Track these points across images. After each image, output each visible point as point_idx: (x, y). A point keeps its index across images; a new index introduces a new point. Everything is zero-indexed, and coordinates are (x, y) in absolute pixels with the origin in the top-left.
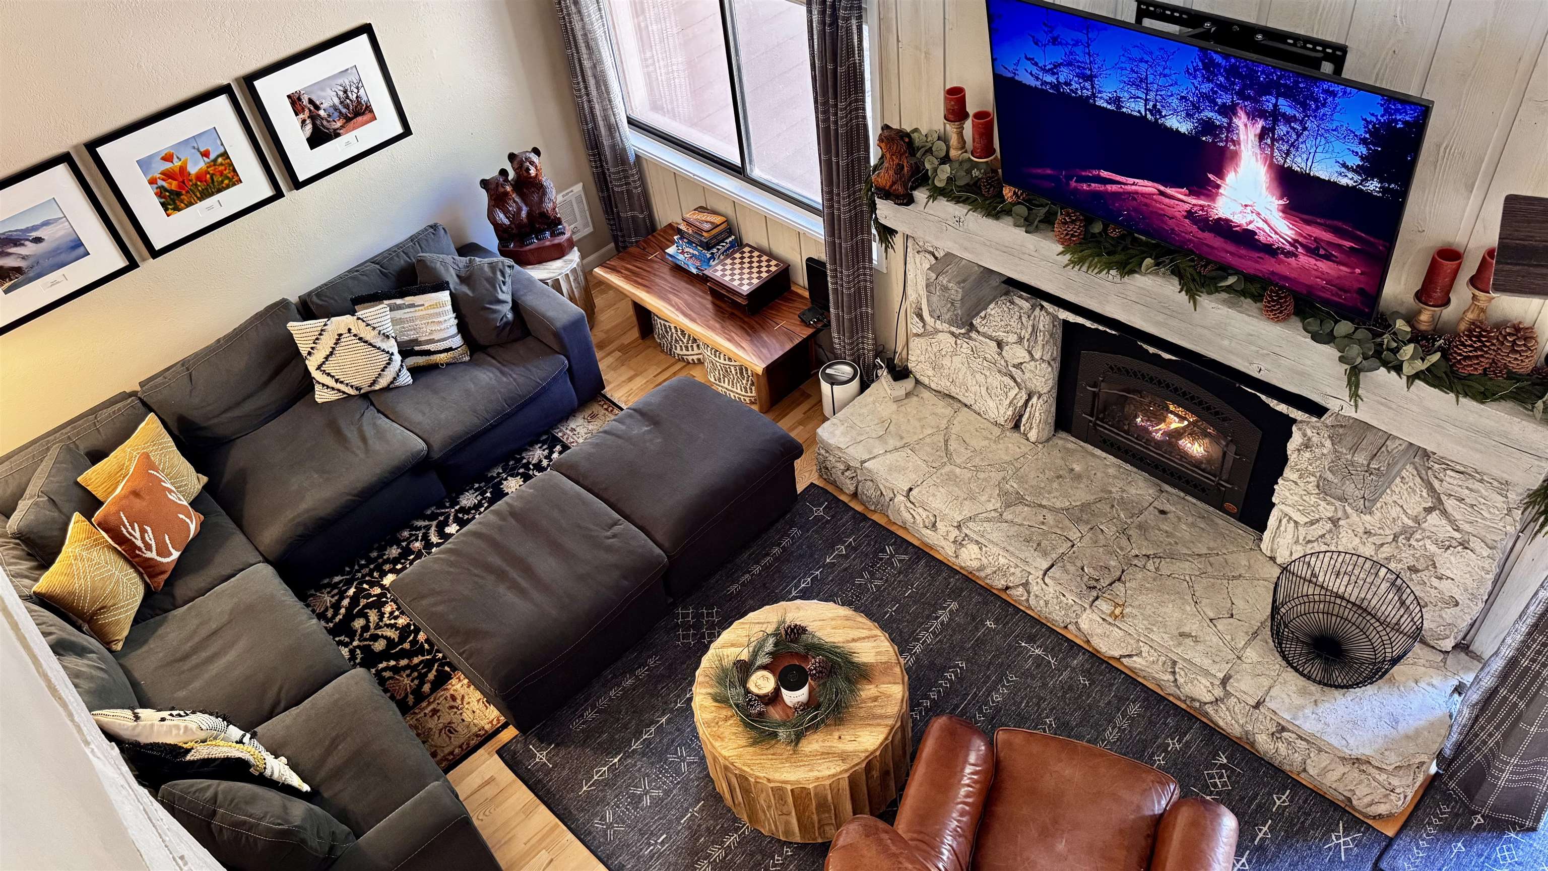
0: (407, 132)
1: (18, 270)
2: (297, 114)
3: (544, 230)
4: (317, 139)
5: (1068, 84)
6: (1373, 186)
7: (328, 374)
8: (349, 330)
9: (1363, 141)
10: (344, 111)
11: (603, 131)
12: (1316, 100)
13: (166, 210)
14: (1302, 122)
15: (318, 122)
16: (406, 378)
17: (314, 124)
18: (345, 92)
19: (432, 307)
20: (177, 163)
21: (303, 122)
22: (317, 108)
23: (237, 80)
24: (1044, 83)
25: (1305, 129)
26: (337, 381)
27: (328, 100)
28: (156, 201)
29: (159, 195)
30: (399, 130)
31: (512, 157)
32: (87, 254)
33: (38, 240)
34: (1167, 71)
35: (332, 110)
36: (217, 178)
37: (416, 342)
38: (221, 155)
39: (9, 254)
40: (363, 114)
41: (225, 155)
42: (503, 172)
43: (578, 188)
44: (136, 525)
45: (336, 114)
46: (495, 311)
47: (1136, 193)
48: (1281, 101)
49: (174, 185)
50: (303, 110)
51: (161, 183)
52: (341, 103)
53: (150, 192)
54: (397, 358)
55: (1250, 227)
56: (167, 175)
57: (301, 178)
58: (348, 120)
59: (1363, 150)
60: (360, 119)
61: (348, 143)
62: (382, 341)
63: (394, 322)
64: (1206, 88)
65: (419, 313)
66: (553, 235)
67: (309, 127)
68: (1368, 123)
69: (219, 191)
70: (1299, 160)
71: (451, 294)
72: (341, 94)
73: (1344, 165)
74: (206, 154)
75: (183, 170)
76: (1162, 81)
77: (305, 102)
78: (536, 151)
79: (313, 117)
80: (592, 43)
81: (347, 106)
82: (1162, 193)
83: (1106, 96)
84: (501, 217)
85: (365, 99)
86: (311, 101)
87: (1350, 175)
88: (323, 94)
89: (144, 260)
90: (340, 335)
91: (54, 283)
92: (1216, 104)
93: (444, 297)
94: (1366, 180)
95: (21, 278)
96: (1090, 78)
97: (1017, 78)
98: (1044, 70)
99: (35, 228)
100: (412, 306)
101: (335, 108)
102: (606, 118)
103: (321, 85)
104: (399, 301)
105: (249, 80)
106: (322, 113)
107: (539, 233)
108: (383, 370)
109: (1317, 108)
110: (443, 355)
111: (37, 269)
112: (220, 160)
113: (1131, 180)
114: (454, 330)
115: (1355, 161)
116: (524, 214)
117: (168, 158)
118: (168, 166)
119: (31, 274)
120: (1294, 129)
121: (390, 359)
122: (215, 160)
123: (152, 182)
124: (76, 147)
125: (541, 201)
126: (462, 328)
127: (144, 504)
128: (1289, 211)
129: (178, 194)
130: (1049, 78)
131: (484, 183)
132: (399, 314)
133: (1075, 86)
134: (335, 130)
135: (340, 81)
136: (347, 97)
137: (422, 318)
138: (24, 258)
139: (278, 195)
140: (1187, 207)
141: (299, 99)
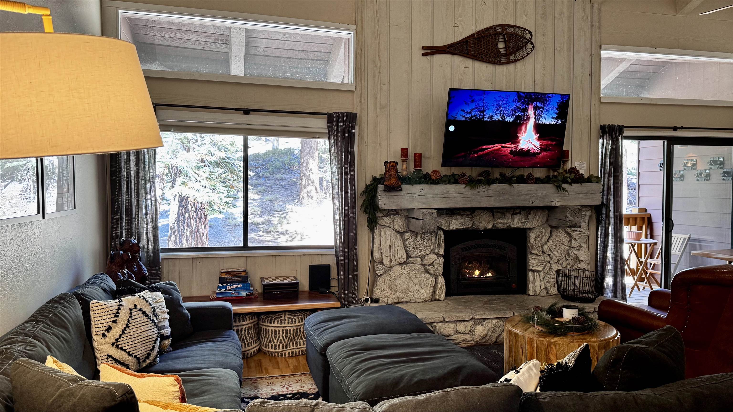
7: (121, 349)
8: (135, 306)
9: (557, 109)
14: (543, 108)
19: (159, 300)
24: (467, 118)
25: (544, 110)
34: (507, 102)
47: (494, 150)
48: (538, 103)
55: (529, 149)
59: (557, 112)
64: (518, 105)
68: (558, 103)
70: (542, 120)
71: (164, 295)
76: (506, 106)
82: (503, 147)
83: (487, 116)
87: (554, 120)
90: (131, 310)
92: (521, 109)
94: (558, 121)
96: (482, 112)
98: (467, 113)
109: (547, 102)
110: (167, 341)
113: (493, 146)
114: (168, 321)
115: (555, 116)
120: (541, 110)
121: (158, 332)
130: (469, 116)
133: (477, 115)
140: (510, 149)
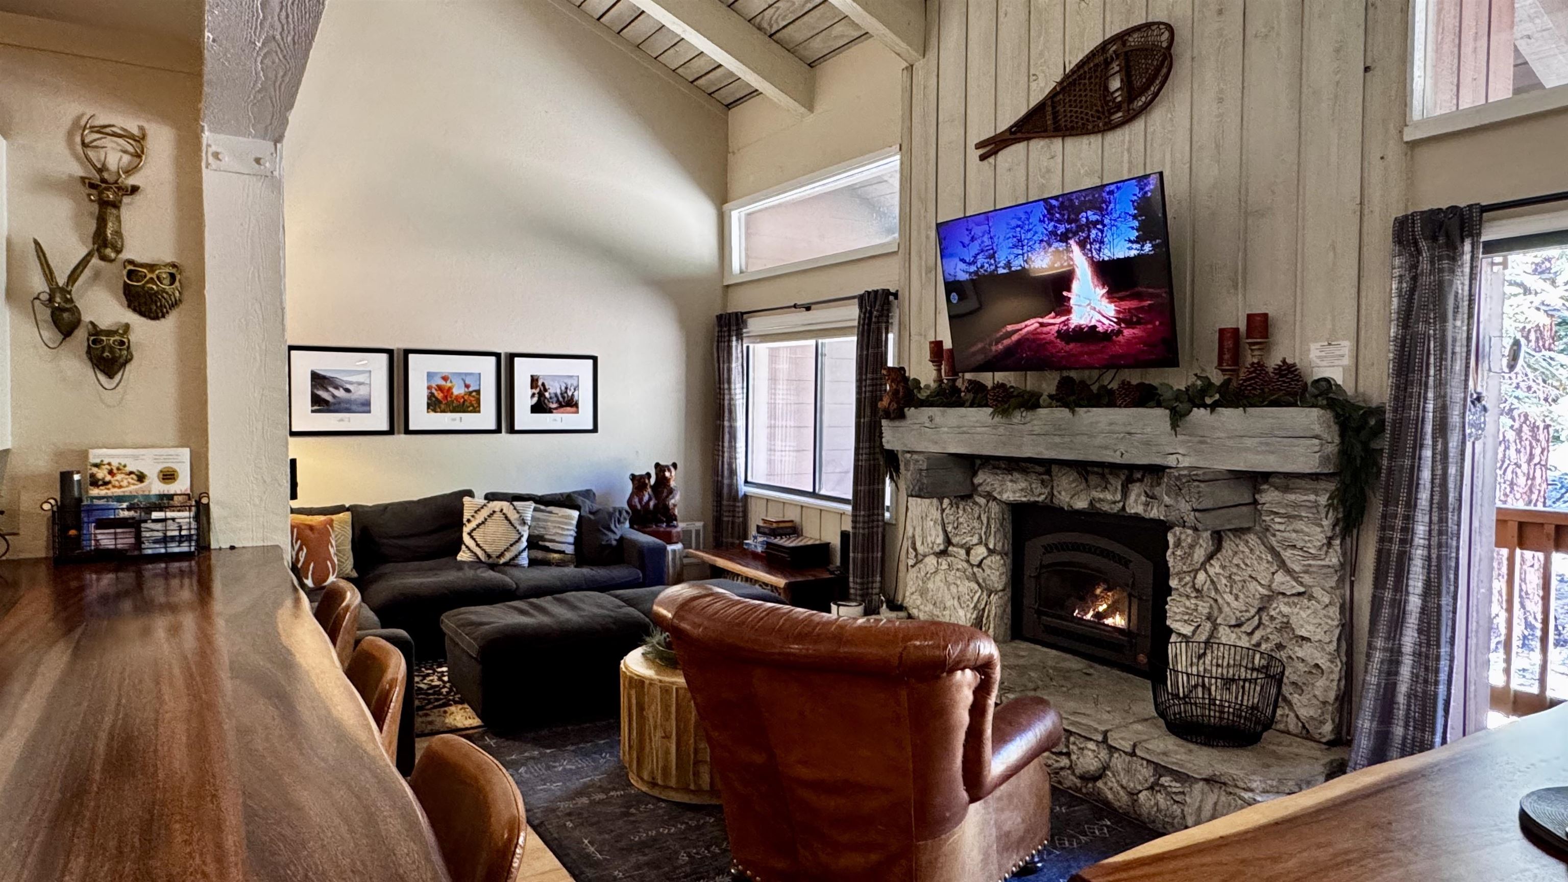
0: (595, 430)
1: (326, 402)
2: (532, 388)
3: (663, 522)
4: (539, 408)
5: (982, 267)
6: (1148, 247)
7: (474, 539)
8: (502, 510)
9: (1135, 217)
10: (561, 399)
11: (726, 473)
12: (1105, 202)
13: (428, 408)
14: (1102, 222)
15: (542, 399)
16: (524, 560)
17: (539, 400)
18: (566, 388)
19: (563, 517)
20: (449, 384)
21: (533, 395)
22: (546, 390)
23: (506, 354)
24: (970, 273)
26: (478, 545)
27: (554, 388)
28: (425, 401)
29: (429, 398)
30: (591, 427)
31: (657, 465)
32: (369, 412)
33: (348, 391)
34: (1031, 227)
35: (553, 395)
36: (467, 404)
37: (542, 538)
38: (475, 391)
39: (327, 391)
40: (572, 406)
41: (478, 392)
42: (648, 475)
43: (699, 525)
44: (299, 542)
45: (555, 399)
46: (606, 535)
47: (1028, 333)
48: (1089, 213)
49: (439, 395)
50: (537, 387)
51: (434, 391)
52: (562, 394)
53: (425, 393)
54: (524, 543)
55: (1092, 324)
56: (440, 388)
57: (517, 428)
58: (561, 406)
59: (1136, 224)
60: (568, 409)
61: (555, 420)
62: (520, 524)
63: (533, 518)
64: (1050, 227)
65: (553, 518)
66: (668, 526)
67: (535, 399)
68: (1133, 202)
69: (464, 412)
70: (1106, 251)
71: (580, 516)
72: (563, 388)
73: (1130, 241)
74: (467, 386)
75: (450, 389)
76: (1029, 235)
77: (540, 383)
78: (675, 465)
79: (541, 395)
80: (733, 408)
81: (563, 398)
82: (1042, 325)
83: (1002, 264)
84: (636, 500)
85: (576, 398)
86: (543, 384)
87: (1135, 246)
88: (551, 383)
89: (399, 433)
90: (494, 512)
91: (342, 420)
92: (1057, 235)
93: (575, 514)
94: (1143, 246)
95: (326, 408)
96: (992, 256)
97: (957, 279)
98: (970, 264)
99: (351, 383)
100: (551, 512)
101: (556, 395)
102: (730, 464)
103: (554, 378)
104: (542, 507)
105: (512, 357)
106: (547, 395)
107: (658, 522)
108: (511, 545)
109: (1107, 207)
110: (556, 556)
111: (337, 407)
112: (474, 394)
113: (1023, 325)
114: (571, 540)
115: (1134, 234)
116: (652, 504)
117: (445, 378)
118: (442, 383)
119: (332, 408)
120: (1098, 229)
121: (520, 539)
122: (471, 392)
123: (429, 388)
124: (398, 349)
125: (667, 496)
126: (578, 541)
127: (312, 536)
128: (1111, 296)
129: (440, 402)
130: (973, 268)
131: (633, 478)
132: (539, 515)
133: (986, 265)
134: (550, 408)
135: (566, 381)
136: (566, 392)
137: (553, 522)
138: (334, 396)
139: (498, 431)
140: (1056, 328)
141: (537, 380)
